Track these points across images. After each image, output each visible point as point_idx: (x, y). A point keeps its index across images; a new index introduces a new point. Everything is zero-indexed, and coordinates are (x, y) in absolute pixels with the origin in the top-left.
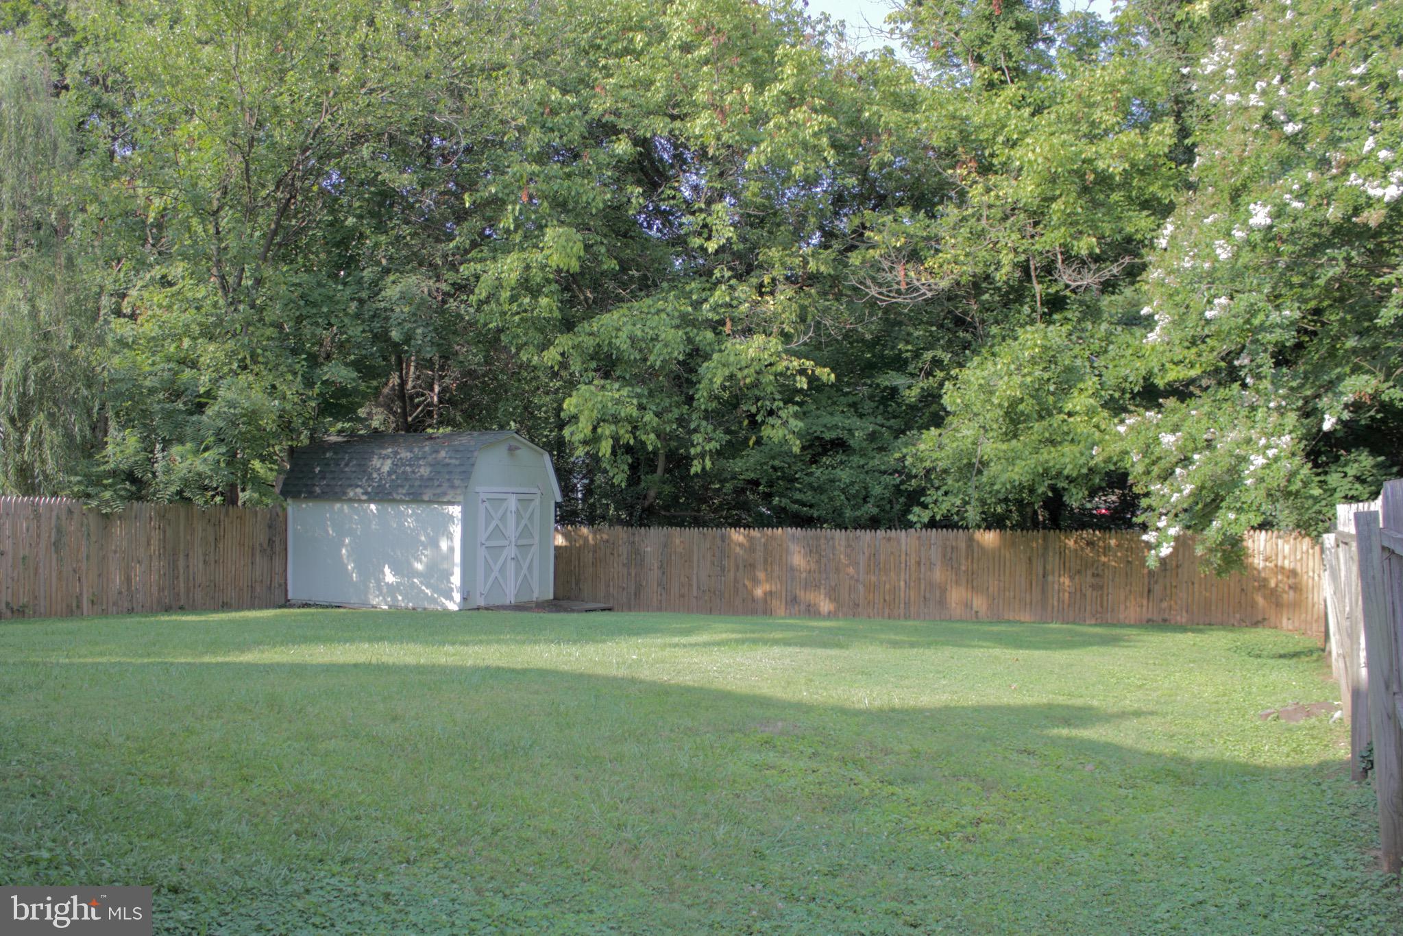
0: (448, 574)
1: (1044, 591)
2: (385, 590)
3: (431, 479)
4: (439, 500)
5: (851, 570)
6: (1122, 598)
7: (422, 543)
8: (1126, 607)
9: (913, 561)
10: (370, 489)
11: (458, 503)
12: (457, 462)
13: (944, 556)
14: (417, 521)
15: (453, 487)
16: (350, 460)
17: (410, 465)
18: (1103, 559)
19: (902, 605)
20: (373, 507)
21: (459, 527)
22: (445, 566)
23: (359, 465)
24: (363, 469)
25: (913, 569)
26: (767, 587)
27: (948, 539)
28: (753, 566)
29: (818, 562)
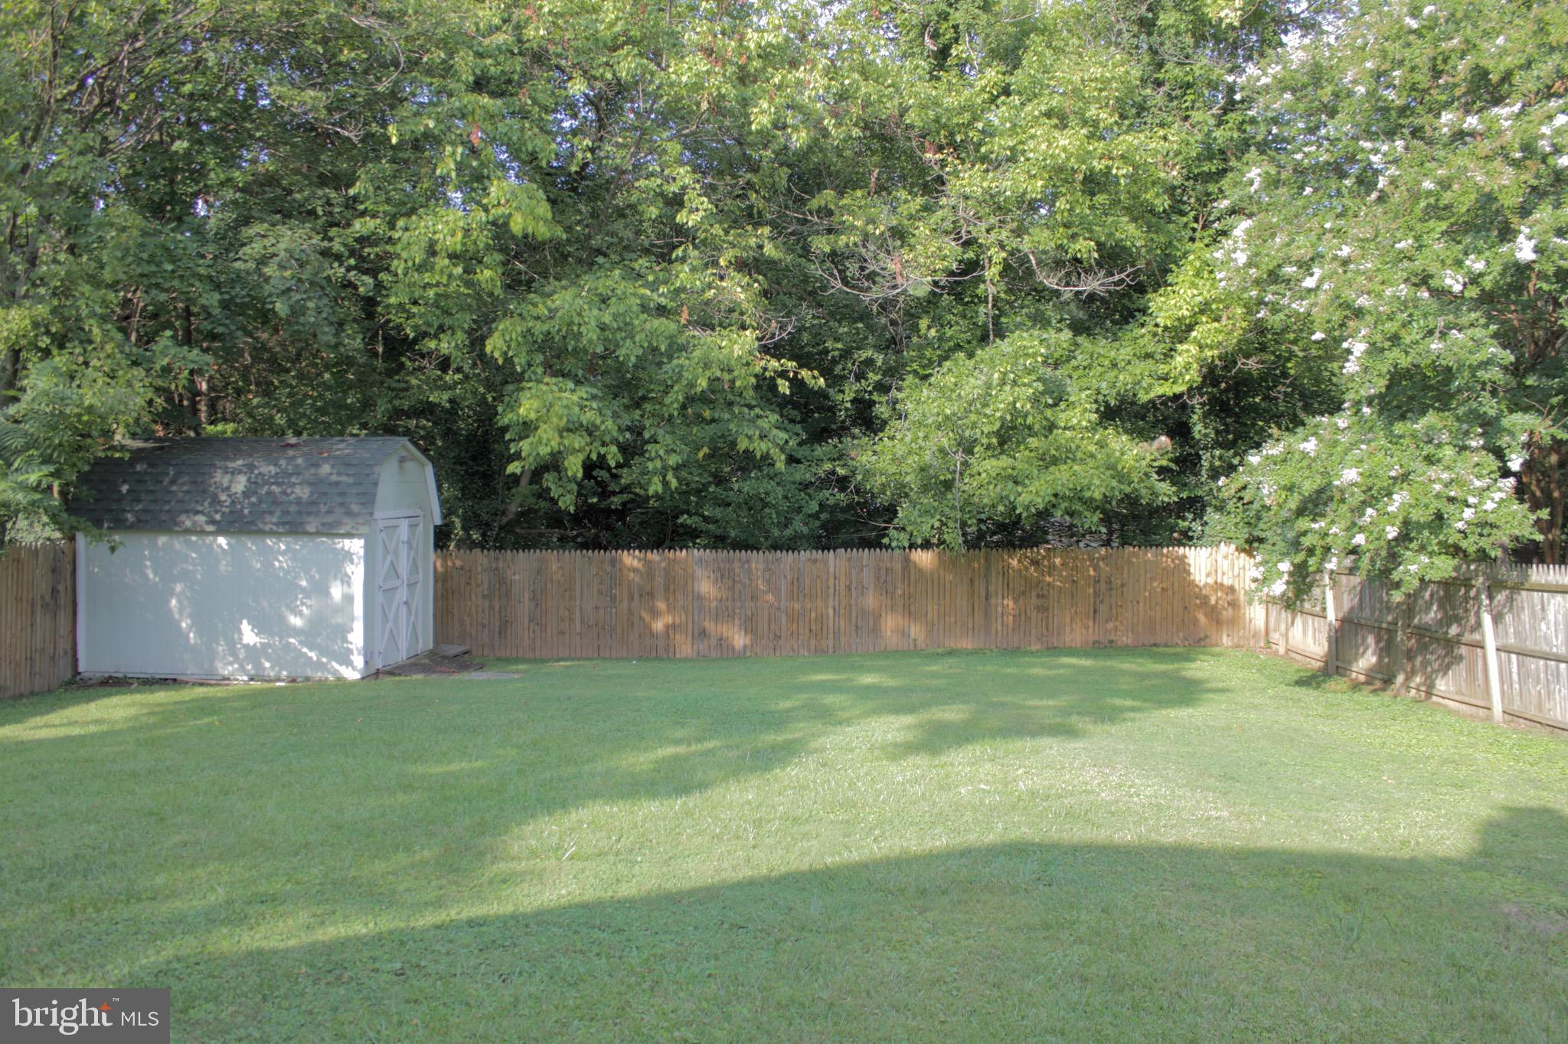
0: (344, 631)
1: (987, 615)
2: (242, 655)
3: (312, 503)
4: (330, 531)
5: (770, 597)
6: (1068, 620)
7: (303, 590)
8: (1072, 630)
9: (843, 586)
10: (218, 517)
11: (359, 536)
12: (351, 480)
13: (878, 578)
14: (293, 559)
15: (349, 513)
16: (179, 474)
17: (278, 484)
18: (1048, 579)
19: (831, 636)
20: (222, 541)
21: (361, 567)
22: (340, 620)
23: (195, 482)
24: (202, 490)
25: (843, 593)
26: (669, 620)
27: (881, 560)
28: (651, 595)
29: (732, 588)
